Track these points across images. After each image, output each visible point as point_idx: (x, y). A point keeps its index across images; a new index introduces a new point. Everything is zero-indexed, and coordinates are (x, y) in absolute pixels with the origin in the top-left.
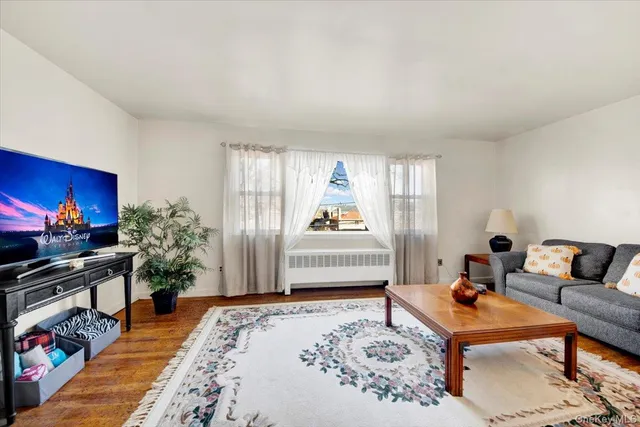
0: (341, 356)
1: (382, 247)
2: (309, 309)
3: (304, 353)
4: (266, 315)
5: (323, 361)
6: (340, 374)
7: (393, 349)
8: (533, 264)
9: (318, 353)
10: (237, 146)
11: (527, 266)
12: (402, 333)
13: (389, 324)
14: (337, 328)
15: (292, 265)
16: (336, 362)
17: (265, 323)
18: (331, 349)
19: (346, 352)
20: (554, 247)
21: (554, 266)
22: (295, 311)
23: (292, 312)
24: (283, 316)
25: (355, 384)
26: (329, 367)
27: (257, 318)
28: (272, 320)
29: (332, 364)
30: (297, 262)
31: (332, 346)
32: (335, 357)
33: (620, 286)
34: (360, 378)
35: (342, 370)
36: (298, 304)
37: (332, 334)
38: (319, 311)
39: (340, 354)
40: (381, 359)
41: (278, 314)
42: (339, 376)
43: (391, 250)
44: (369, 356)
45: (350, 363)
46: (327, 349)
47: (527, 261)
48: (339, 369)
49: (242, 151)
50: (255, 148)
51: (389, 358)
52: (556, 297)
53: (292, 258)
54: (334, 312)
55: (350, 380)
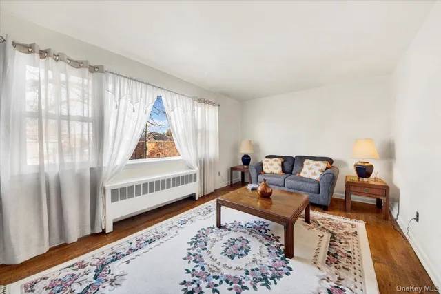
0: (215, 269)
1: (190, 168)
2: (148, 239)
3: (184, 287)
4: (103, 266)
5: (207, 284)
6: (229, 286)
7: (238, 244)
8: (268, 168)
9: (195, 278)
10: (29, 49)
11: (265, 170)
12: (232, 229)
13: (219, 226)
14: (189, 246)
15: (114, 199)
16: (217, 278)
17: (109, 277)
18: (203, 268)
19: (214, 263)
20: (274, 159)
21: (276, 168)
22: (134, 247)
23: (131, 250)
24: (127, 258)
25: (245, 288)
26: (216, 286)
27: (92, 275)
28: (116, 268)
29: (217, 282)
30: (121, 194)
31: (201, 264)
32: (212, 274)
33: (302, 174)
34: (243, 280)
35: (227, 281)
36: (132, 238)
37: (190, 254)
38: (159, 237)
39: (213, 269)
40: (240, 256)
41: (117, 259)
42: (231, 289)
43: (197, 170)
44: (232, 258)
45: (226, 272)
46: (198, 270)
47: (264, 167)
48: (224, 282)
49: (37, 56)
50: (57, 58)
51: (242, 252)
52: (283, 184)
53: (114, 192)
54: (173, 232)
55: (240, 286)
